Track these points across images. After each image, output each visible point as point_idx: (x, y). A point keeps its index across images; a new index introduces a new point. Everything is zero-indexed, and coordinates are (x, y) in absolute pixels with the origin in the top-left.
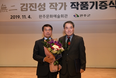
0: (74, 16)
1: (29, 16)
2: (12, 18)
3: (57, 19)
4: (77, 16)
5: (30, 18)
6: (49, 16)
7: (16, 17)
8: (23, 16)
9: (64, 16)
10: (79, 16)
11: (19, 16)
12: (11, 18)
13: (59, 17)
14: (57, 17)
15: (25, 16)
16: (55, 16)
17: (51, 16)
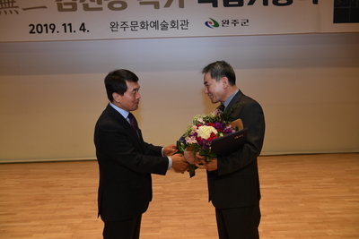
1: (83, 24)
2: (35, 30)
3: (160, 33)
4: (213, 24)
5: (84, 30)
6: (139, 24)
7: (44, 28)
8: (64, 25)
9: (180, 23)
10: (220, 23)
11: (52, 27)
12: (31, 32)
13: (165, 27)
14: (160, 27)
15: (70, 25)
16: (155, 24)
17: (144, 25)
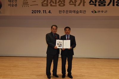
0: (92, 12)
1: (50, 11)
2: (34, 12)
3: (76, 15)
4: (94, 12)
5: (50, 13)
6: (69, 11)
7: (37, 12)
9: (83, 11)
10: (97, 12)
11: (39, 11)
12: (32, 13)
13: (77, 12)
14: (76, 12)
15: (45, 11)
16: (74, 11)
17: (70, 12)
